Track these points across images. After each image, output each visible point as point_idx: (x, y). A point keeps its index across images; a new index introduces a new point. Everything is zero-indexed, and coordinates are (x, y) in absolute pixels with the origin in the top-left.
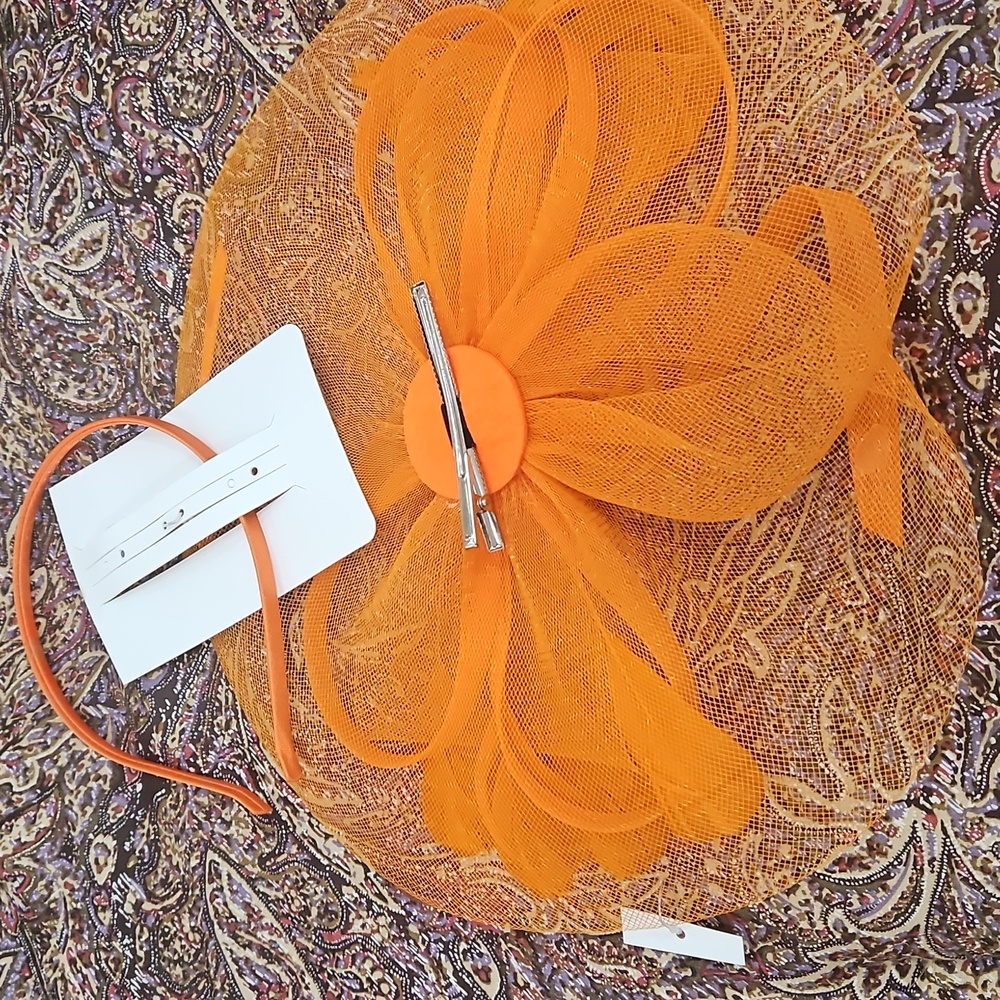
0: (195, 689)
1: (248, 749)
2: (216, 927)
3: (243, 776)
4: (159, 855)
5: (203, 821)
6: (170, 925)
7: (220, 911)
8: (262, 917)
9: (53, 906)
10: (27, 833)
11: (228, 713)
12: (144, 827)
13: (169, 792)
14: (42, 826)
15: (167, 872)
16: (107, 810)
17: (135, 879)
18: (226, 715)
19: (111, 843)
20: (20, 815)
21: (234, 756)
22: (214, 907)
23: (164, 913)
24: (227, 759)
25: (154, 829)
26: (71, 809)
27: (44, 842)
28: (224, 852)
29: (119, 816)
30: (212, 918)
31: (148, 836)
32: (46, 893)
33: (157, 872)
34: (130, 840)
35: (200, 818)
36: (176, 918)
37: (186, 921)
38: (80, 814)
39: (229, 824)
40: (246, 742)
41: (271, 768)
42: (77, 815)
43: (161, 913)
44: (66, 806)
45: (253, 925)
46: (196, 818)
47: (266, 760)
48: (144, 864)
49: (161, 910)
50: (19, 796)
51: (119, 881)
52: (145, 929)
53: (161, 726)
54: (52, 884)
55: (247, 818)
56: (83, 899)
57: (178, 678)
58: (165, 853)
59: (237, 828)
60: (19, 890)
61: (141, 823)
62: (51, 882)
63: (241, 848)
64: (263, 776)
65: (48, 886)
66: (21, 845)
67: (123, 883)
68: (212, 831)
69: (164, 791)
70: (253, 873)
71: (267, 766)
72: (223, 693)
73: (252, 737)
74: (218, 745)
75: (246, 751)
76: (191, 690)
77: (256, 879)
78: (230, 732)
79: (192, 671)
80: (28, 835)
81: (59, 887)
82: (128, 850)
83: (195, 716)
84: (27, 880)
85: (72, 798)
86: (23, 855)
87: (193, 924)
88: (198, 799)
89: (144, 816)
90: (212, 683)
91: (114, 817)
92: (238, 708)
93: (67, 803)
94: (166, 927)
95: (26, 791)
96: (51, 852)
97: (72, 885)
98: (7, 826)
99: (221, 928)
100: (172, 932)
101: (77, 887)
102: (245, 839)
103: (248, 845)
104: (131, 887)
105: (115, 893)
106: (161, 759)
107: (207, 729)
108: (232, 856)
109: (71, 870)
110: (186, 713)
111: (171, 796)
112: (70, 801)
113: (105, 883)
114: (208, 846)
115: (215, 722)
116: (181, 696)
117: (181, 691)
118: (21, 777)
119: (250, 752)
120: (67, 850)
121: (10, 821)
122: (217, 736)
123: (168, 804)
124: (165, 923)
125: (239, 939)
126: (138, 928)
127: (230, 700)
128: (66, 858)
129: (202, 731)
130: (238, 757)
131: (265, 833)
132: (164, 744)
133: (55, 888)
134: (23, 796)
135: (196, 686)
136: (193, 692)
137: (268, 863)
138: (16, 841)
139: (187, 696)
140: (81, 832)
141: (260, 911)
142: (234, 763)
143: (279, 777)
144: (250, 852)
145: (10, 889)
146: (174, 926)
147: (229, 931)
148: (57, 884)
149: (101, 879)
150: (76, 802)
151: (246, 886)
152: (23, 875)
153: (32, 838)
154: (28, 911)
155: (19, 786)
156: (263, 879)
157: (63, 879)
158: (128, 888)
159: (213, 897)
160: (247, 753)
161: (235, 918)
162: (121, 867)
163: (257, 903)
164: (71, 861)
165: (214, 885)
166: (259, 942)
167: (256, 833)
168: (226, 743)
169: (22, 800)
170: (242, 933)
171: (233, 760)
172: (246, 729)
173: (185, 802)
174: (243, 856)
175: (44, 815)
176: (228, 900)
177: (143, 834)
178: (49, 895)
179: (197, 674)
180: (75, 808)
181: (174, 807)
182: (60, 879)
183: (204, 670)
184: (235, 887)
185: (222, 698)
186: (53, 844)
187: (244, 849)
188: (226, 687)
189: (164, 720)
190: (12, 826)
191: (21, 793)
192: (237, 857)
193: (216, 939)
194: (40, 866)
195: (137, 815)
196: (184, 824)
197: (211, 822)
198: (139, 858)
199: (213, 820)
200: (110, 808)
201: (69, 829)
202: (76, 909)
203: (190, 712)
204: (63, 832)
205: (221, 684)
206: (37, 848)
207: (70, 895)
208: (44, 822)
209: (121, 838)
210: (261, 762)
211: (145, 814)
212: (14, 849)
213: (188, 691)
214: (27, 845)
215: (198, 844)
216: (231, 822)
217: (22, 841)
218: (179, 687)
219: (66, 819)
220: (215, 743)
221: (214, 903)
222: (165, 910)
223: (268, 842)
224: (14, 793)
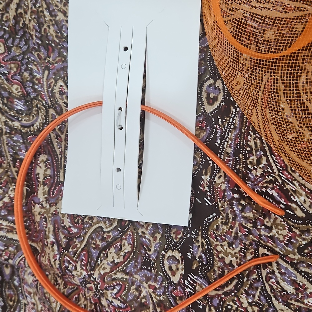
0: (230, 142)
1: (279, 175)
2: (273, 299)
3: (275, 194)
4: (213, 258)
5: (251, 229)
6: (231, 303)
7: (275, 287)
8: (306, 289)
9: (143, 301)
10: (117, 257)
11: (258, 153)
12: (198, 242)
13: (219, 214)
14: (126, 251)
15: (222, 269)
16: (170, 234)
17: (199, 276)
18: (256, 155)
19: (178, 255)
20: (111, 246)
21: (266, 182)
22: (269, 285)
23: (225, 296)
24: (260, 185)
25: (206, 242)
26: (145, 237)
27: (129, 261)
28: (271, 248)
29: (179, 237)
30: (270, 293)
31: (203, 247)
32: (137, 293)
33: (214, 270)
34: (190, 251)
35: (249, 227)
36: (236, 299)
37: (244, 299)
38: (152, 239)
39: (270, 229)
40: (276, 170)
41: (300, 185)
42: (150, 241)
43: (223, 296)
44: (141, 236)
45: (300, 295)
46: (246, 228)
47: (295, 180)
48: (204, 265)
49: (223, 294)
50: (108, 234)
51: (189, 279)
52: (212, 308)
53: (209, 169)
54: (140, 287)
55: (283, 223)
56: (164, 293)
57: (217, 135)
58: (218, 257)
59: (277, 230)
60: (118, 295)
61: (195, 239)
62: (139, 286)
63: (283, 244)
64: (295, 192)
65: (138, 289)
66: (115, 266)
67: (191, 279)
68: (260, 235)
69: (214, 214)
70: (295, 259)
71: (297, 184)
72: (252, 141)
73: (281, 166)
74: (252, 177)
75: (277, 177)
76: (228, 142)
77: (298, 263)
78: (261, 166)
79: (226, 130)
80: (119, 258)
81: (145, 288)
82: (190, 258)
83: (233, 159)
84: (123, 287)
85: (144, 230)
86: (118, 271)
87: (250, 301)
88: (245, 215)
89: (197, 235)
90: (242, 135)
91: (176, 238)
92: (267, 148)
93: (140, 234)
94: (229, 305)
95: (111, 230)
96: (135, 266)
97: (154, 286)
98: (104, 254)
99: (277, 299)
100: (234, 308)
101: (157, 286)
102: (284, 237)
103: (287, 241)
104: (198, 282)
105: (188, 287)
106: (209, 193)
107: (243, 167)
108: (278, 250)
109: (151, 276)
110: (227, 158)
111: (221, 217)
112: (143, 232)
113: (179, 282)
114: (258, 244)
115: (248, 161)
116: (221, 147)
117: (221, 144)
118: (107, 222)
119: (280, 177)
120: (147, 264)
121: (105, 251)
122: (251, 171)
123: (219, 223)
124: (228, 303)
125: (292, 306)
126: (207, 308)
127: (259, 144)
128: (147, 269)
129: (239, 169)
130: (270, 182)
131: (300, 231)
132: (211, 182)
133: (143, 289)
134: (111, 234)
135: (231, 139)
136: (229, 143)
137: (306, 251)
138: (111, 262)
139: (225, 147)
140: (155, 251)
141: (304, 285)
142: (266, 187)
143: (309, 189)
144: (290, 245)
145: (109, 295)
146: (236, 304)
147: (283, 301)
148: (143, 287)
149: (176, 279)
150: (147, 232)
151: (290, 269)
152: (120, 284)
153: (121, 259)
154: (127, 307)
155: (107, 228)
156: (303, 262)
157: (147, 283)
158: (196, 283)
159: (268, 278)
160: (278, 178)
161: (286, 292)
162: (188, 270)
163: (300, 279)
164: (150, 271)
165: (268, 270)
166: (307, 307)
167: (292, 232)
168: (258, 174)
169: (110, 236)
170: (293, 302)
171: (265, 185)
172: (274, 162)
173: (234, 219)
174: (285, 249)
175: (126, 244)
176: (279, 279)
177: (199, 246)
178: (140, 295)
179: (230, 131)
180: (147, 237)
181: (226, 224)
182: (144, 283)
183: (235, 128)
184: (283, 271)
185: (252, 144)
186: (136, 261)
187: (285, 244)
188: (253, 136)
189: (211, 165)
190: (107, 254)
191: (108, 232)
192: (281, 250)
193: (274, 307)
194: (130, 277)
195: (192, 234)
196: (237, 233)
197: (257, 229)
198: (199, 262)
199: (259, 227)
200: (172, 233)
201: (145, 250)
202: (160, 300)
203: (229, 157)
204: (141, 253)
205: (249, 134)
206: (126, 266)
207: (153, 292)
208: (127, 248)
209: (184, 250)
210: (291, 182)
211: (198, 233)
212: (111, 268)
213: (226, 143)
214: (119, 265)
215: (251, 244)
216: (272, 227)
217: (116, 262)
218: (219, 141)
219: (142, 244)
220: (250, 175)
221: (270, 283)
222: (226, 294)
223: (304, 237)
224: (104, 232)
